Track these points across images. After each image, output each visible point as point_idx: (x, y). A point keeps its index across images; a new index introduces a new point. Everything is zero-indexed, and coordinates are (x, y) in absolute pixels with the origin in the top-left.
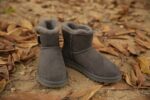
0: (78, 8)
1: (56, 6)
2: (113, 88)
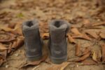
0: (69, 11)
1: (53, 11)
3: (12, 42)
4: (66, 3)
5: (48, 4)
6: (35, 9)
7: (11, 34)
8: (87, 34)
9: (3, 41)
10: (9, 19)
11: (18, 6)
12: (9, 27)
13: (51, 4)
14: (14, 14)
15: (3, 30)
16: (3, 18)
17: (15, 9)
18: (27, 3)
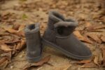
0: (72, 13)
2: (83, 66)
3: (16, 43)
4: (69, 5)
5: (51, 5)
6: (38, 10)
7: (15, 36)
8: (89, 37)
9: (7, 42)
10: (12, 20)
11: (22, 7)
12: (13, 28)
13: (54, 6)
14: (17, 15)
15: (7, 31)
16: (7, 19)
17: (18, 10)
18: (31, 4)
